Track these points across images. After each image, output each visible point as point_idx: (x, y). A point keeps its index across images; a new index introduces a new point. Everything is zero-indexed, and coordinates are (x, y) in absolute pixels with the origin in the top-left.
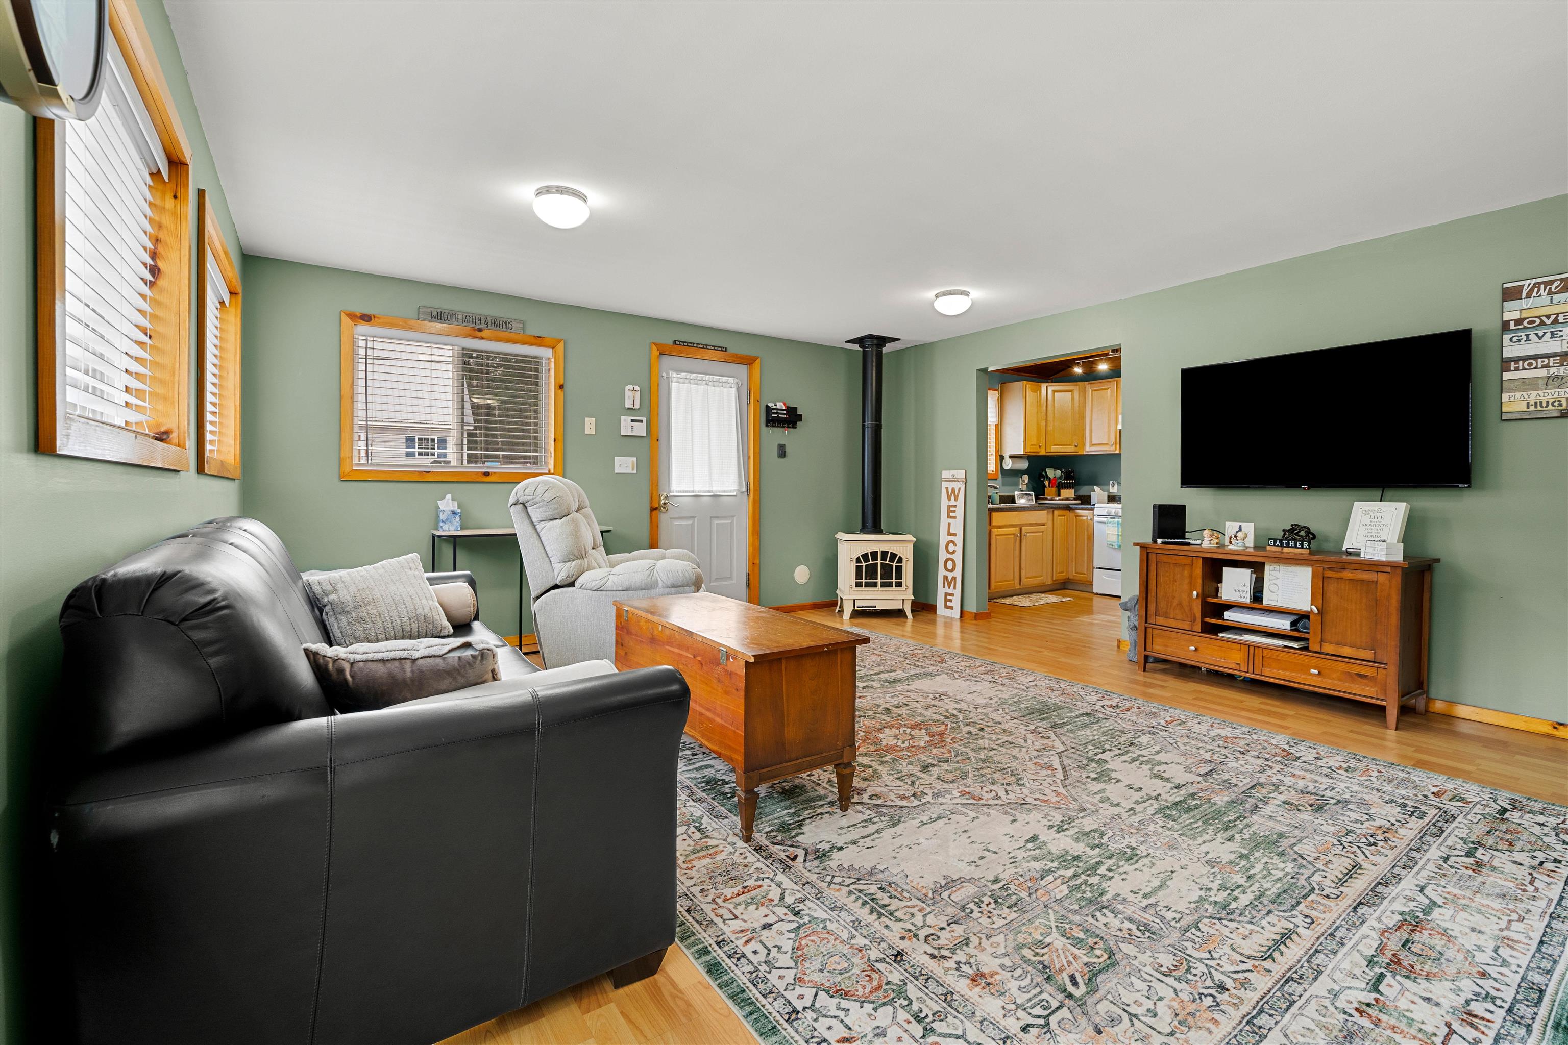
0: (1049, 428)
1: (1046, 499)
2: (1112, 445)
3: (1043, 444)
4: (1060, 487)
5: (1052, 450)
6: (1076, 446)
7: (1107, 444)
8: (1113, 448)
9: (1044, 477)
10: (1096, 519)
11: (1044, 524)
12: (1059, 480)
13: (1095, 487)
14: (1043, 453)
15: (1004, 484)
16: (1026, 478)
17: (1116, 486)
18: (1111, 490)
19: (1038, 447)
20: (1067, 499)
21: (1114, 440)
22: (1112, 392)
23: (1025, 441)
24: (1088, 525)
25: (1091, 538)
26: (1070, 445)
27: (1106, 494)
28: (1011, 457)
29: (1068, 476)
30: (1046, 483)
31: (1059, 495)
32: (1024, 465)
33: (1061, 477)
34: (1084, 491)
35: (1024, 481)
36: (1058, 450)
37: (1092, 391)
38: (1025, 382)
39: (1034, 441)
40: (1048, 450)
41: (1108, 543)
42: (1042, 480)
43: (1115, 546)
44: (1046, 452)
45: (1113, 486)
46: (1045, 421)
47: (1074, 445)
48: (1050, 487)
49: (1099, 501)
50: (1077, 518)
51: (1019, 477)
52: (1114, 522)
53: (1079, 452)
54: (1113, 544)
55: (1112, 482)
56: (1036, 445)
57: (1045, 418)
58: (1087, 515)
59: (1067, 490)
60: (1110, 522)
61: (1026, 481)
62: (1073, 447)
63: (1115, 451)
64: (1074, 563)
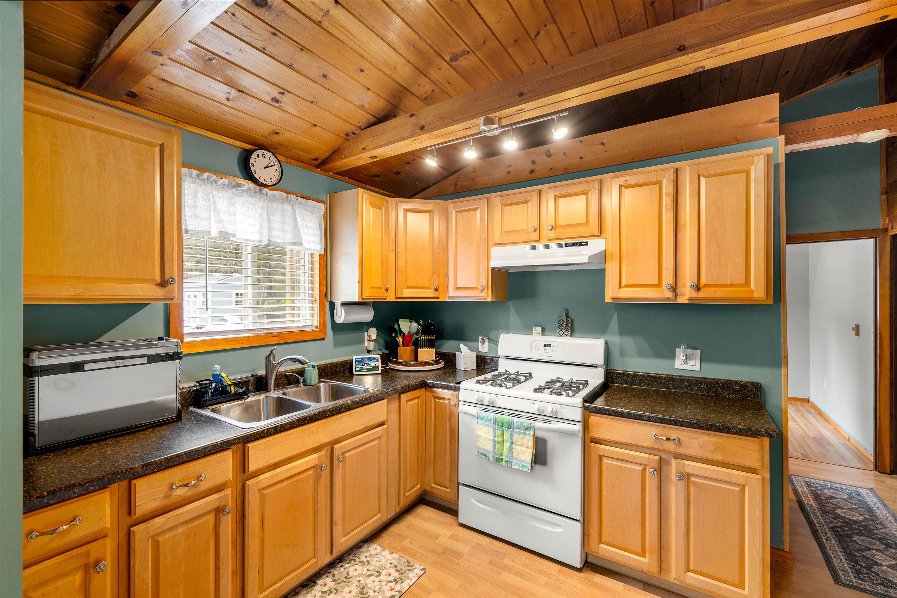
0: (401, 263)
1: (399, 363)
2: (482, 291)
3: (391, 284)
4: (418, 344)
5: (404, 295)
6: (436, 290)
7: (476, 288)
8: (483, 294)
9: (396, 331)
10: (462, 407)
11: (382, 424)
12: (415, 337)
13: (462, 346)
14: (391, 298)
15: (337, 344)
16: (373, 332)
17: (486, 344)
18: (481, 349)
19: (382, 290)
20: (427, 363)
21: (485, 284)
22: (482, 214)
23: (361, 281)
24: (451, 414)
25: (455, 433)
26: (428, 288)
27: (474, 354)
28: (344, 304)
29: (426, 330)
30: (400, 339)
31: (416, 358)
32: (368, 315)
33: (417, 333)
34: (448, 346)
35: (370, 336)
36: (413, 295)
37: (457, 212)
38: (360, 189)
39: (376, 282)
40: (399, 295)
41: (481, 449)
42: (394, 335)
43: (490, 457)
44: (397, 298)
45: (483, 344)
46: (395, 252)
47: (433, 288)
48: (404, 346)
49: (465, 368)
50: (436, 400)
51: (364, 332)
52: (487, 417)
53: (440, 298)
54: (487, 454)
55: (482, 337)
56: (380, 288)
57: (395, 249)
58: (450, 399)
59: (427, 349)
60: (482, 417)
61: (374, 337)
62: (433, 290)
63: (486, 299)
64: (432, 468)
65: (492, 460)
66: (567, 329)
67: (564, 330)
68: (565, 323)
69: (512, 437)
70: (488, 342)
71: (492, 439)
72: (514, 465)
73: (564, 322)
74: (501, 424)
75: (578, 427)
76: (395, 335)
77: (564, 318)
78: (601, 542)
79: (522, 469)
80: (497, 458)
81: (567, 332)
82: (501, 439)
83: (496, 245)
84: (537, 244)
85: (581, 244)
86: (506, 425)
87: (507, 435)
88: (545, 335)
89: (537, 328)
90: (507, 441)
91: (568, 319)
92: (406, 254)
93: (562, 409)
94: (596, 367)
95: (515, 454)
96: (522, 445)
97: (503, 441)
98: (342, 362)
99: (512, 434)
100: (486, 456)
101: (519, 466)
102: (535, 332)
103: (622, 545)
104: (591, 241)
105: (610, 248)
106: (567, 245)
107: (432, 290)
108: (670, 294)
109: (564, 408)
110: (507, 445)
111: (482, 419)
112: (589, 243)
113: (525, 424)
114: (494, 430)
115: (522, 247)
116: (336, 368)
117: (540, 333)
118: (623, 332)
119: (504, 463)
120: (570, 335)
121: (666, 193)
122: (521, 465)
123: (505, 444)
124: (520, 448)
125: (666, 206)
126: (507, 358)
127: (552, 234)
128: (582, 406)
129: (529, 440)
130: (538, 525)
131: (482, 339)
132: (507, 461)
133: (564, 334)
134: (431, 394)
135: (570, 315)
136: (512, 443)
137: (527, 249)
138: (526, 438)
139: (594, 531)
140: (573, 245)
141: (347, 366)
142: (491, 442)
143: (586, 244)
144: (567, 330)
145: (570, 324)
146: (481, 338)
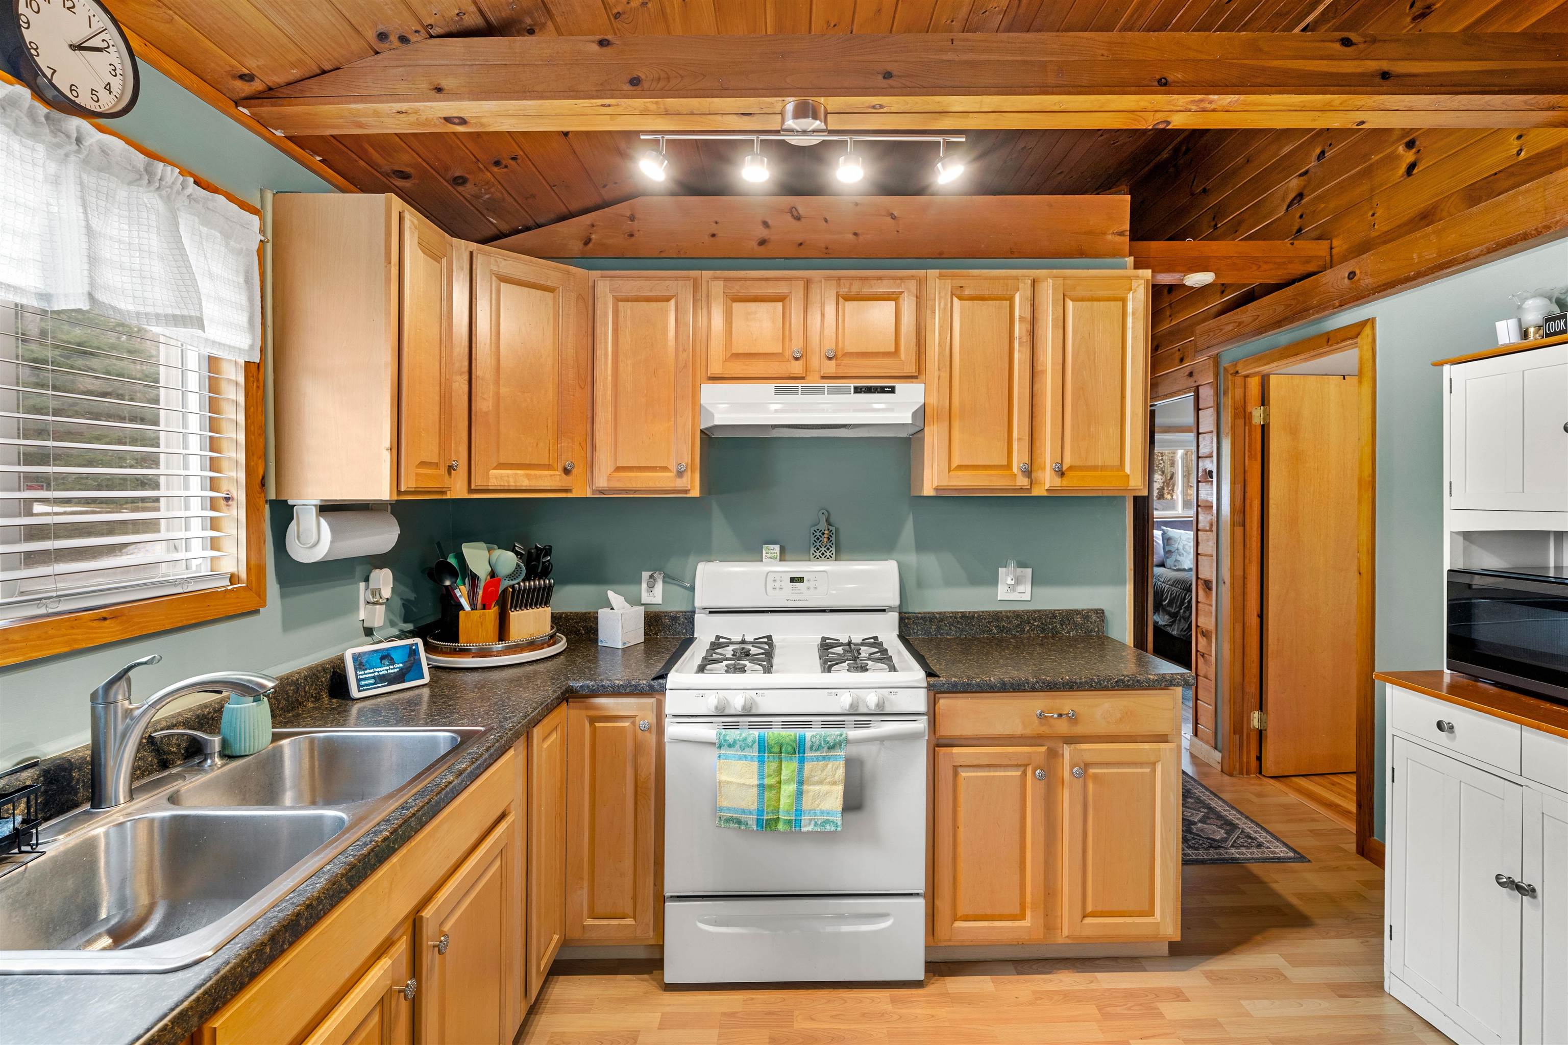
0: (483, 404)
1: (464, 652)
2: (680, 474)
3: (459, 460)
4: (510, 602)
5: (493, 483)
6: (567, 471)
8: (681, 483)
9: (453, 573)
10: (672, 730)
11: (504, 814)
12: (507, 583)
13: (611, 594)
14: (458, 490)
16: (384, 580)
17: (659, 587)
18: (646, 598)
19: (443, 471)
20: (532, 645)
21: (684, 460)
22: (681, 312)
23: (397, 447)
25: (647, 791)
26: (549, 467)
27: (638, 612)
28: (327, 509)
29: (531, 563)
30: (462, 593)
31: (503, 632)
32: (382, 537)
33: (512, 574)
35: (376, 592)
36: (512, 484)
37: (618, 299)
39: (429, 449)
40: (476, 483)
41: (728, 809)
42: (448, 583)
43: (750, 823)
44: (471, 491)
45: (651, 587)
46: (466, 377)
47: (560, 468)
48: (474, 607)
49: (625, 643)
50: (597, 725)
51: (357, 583)
52: (745, 739)
53: (574, 491)
54: (743, 817)
55: (650, 573)
56: (436, 465)
57: (466, 369)
58: (635, 717)
59: (531, 611)
60: (731, 741)
61: (387, 593)
62: (559, 472)
63: (686, 491)
64: (586, 884)
65: (755, 828)
66: (828, 546)
67: (823, 549)
68: (826, 536)
69: (801, 770)
70: (664, 582)
71: (756, 782)
72: (805, 826)
73: (823, 534)
74: (777, 749)
75: (921, 724)
76: (452, 583)
77: (823, 525)
78: (955, 919)
79: (823, 829)
80: (767, 820)
81: (828, 552)
82: (777, 779)
83: (714, 379)
84: (800, 385)
85: (882, 390)
86: (790, 749)
87: (789, 768)
88: (784, 561)
89: (772, 547)
90: (788, 781)
91: (831, 528)
92: (497, 382)
93: (892, 697)
94: (884, 610)
95: (807, 803)
96: (821, 782)
97: (780, 782)
98: (310, 669)
99: (802, 761)
100: (739, 822)
101: (816, 824)
102: (768, 555)
103: (989, 912)
104: (899, 386)
105: (933, 400)
106: (858, 390)
107: (557, 473)
108: (1022, 481)
109: (895, 694)
110: (788, 790)
111: (730, 746)
112: (897, 390)
113: (828, 739)
114: (761, 761)
115: (770, 387)
116: (297, 691)
117: (779, 557)
118: (921, 546)
119: (781, 827)
120: (834, 556)
121: (1021, 318)
122: (819, 823)
123: (783, 787)
124: (817, 788)
125: (1020, 338)
126: (710, 612)
127: (831, 368)
128: (925, 685)
129: (837, 768)
130: (846, 929)
131: (651, 576)
132: (789, 822)
133: (823, 557)
134: (584, 713)
135: (832, 520)
136: (801, 783)
137: (778, 391)
138: (830, 766)
139: (943, 905)
140: (869, 390)
141: (325, 679)
142: (755, 791)
143: (892, 390)
144: (828, 549)
145: (834, 536)
146: (646, 575)
